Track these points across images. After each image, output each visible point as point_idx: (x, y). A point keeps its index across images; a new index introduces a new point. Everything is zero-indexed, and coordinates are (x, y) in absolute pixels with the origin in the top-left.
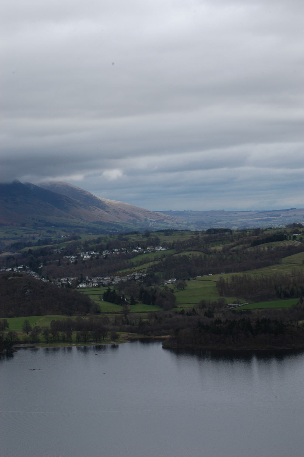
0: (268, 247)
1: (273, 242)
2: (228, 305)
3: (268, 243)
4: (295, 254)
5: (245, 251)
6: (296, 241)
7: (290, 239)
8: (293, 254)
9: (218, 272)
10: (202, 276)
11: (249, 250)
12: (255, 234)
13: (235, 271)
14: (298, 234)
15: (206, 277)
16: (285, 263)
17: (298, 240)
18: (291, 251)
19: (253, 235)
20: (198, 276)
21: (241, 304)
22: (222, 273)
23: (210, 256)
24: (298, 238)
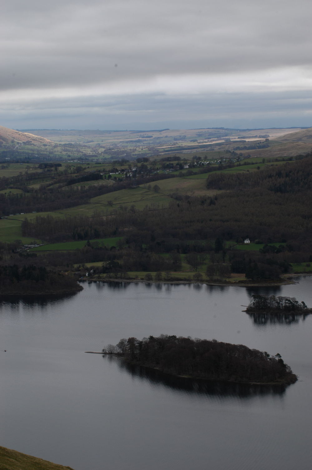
0: (81, 187)
1: (89, 182)
2: (24, 246)
3: (83, 182)
4: (105, 193)
5: (59, 190)
6: (111, 180)
7: (105, 178)
8: (103, 194)
9: (29, 211)
10: (14, 214)
11: (63, 189)
12: (76, 172)
13: (45, 210)
14: (115, 173)
15: (18, 216)
16: (93, 203)
17: (113, 180)
18: (102, 190)
19: (74, 173)
20: (10, 215)
21: (38, 245)
22: (33, 212)
23: (27, 194)
24: (113, 177)
